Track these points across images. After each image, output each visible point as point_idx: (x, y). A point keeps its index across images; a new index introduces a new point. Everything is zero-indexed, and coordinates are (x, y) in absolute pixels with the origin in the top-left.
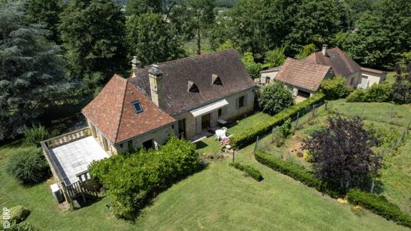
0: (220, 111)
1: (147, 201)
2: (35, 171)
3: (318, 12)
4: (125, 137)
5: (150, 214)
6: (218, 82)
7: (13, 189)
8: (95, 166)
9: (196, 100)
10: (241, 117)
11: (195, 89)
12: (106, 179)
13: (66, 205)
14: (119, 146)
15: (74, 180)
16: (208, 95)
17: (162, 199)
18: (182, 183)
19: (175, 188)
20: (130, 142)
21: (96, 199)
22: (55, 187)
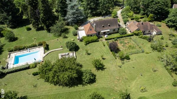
0: (108, 32)
1: (88, 44)
2: (75, 34)
3: (159, 4)
4: (88, 34)
5: (88, 45)
6: (109, 26)
7: (72, 35)
8: (83, 37)
9: (103, 29)
10: (113, 33)
11: (103, 27)
12: (84, 39)
13: (79, 41)
14: (87, 35)
15: (80, 38)
16: (106, 28)
17: (90, 44)
18: (94, 43)
19: (93, 43)
20: (89, 35)
21: (82, 41)
22: (78, 38)
